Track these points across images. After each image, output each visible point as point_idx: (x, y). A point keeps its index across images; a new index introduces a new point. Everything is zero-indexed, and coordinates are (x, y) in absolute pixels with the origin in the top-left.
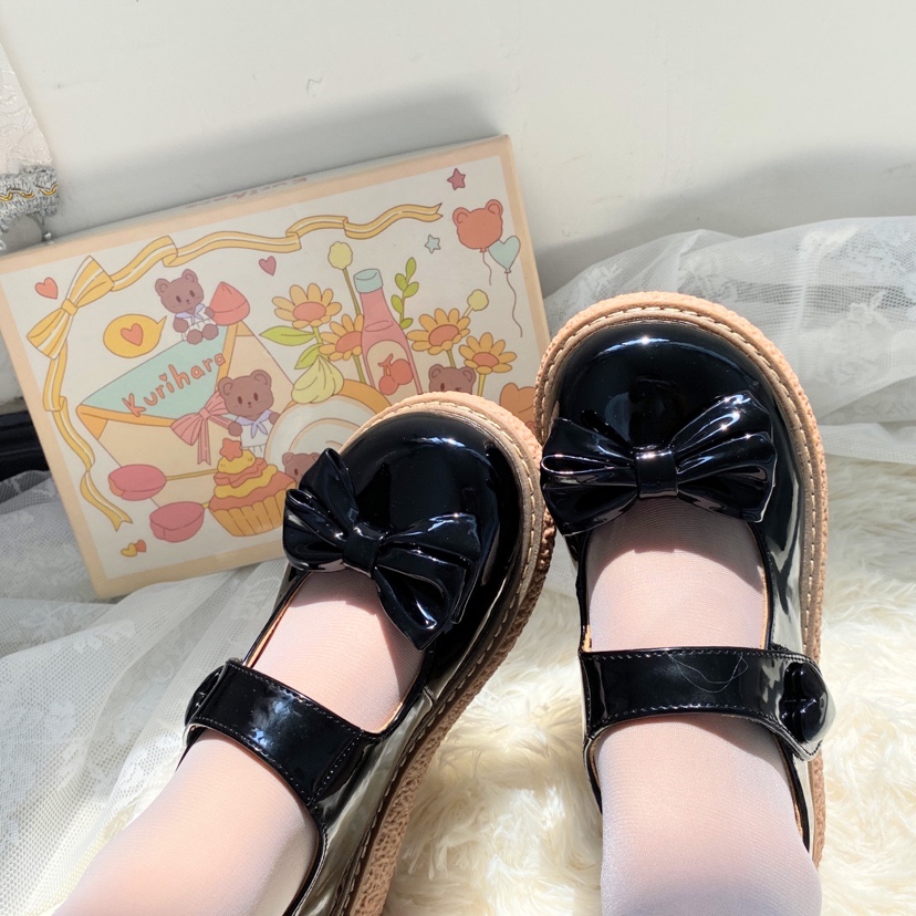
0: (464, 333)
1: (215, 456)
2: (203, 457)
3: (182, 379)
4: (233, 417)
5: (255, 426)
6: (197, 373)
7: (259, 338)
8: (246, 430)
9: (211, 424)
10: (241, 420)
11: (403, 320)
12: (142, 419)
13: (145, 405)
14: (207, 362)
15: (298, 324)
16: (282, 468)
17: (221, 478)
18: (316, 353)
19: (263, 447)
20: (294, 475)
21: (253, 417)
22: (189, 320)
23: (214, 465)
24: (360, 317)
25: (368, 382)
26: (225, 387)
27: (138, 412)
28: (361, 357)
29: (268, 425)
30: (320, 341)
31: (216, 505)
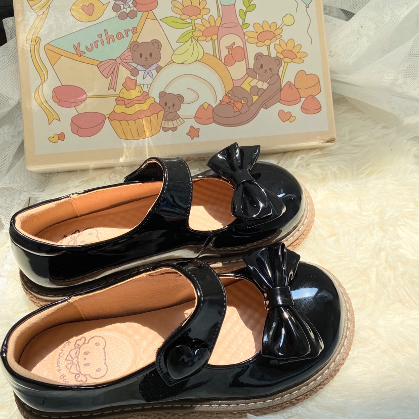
0: (278, 37)
1: (119, 87)
2: (112, 86)
3: (110, 39)
4: (135, 65)
5: (146, 72)
6: (120, 36)
7: (160, 21)
8: (141, 74)
9: (121, 67)
10: (139, 68)
11: (244, 24)
12: (81, 59)
13: (85, 51)
14: (127, 31)
15: (183, 17)
16: (158, 101)
17: (120, 100)
18: (191, 34)
19: (149, 86)
20: (164, 106)
21: (146, 67)
22: (122, 6)
23: (117, 93)
24: (220, 18)
25: (218, 57)
26: (134, 46)
27: (80, 54)
28: (216, 41)
29: (154, 72)
30: (194, 28)
31: (113, 116)
